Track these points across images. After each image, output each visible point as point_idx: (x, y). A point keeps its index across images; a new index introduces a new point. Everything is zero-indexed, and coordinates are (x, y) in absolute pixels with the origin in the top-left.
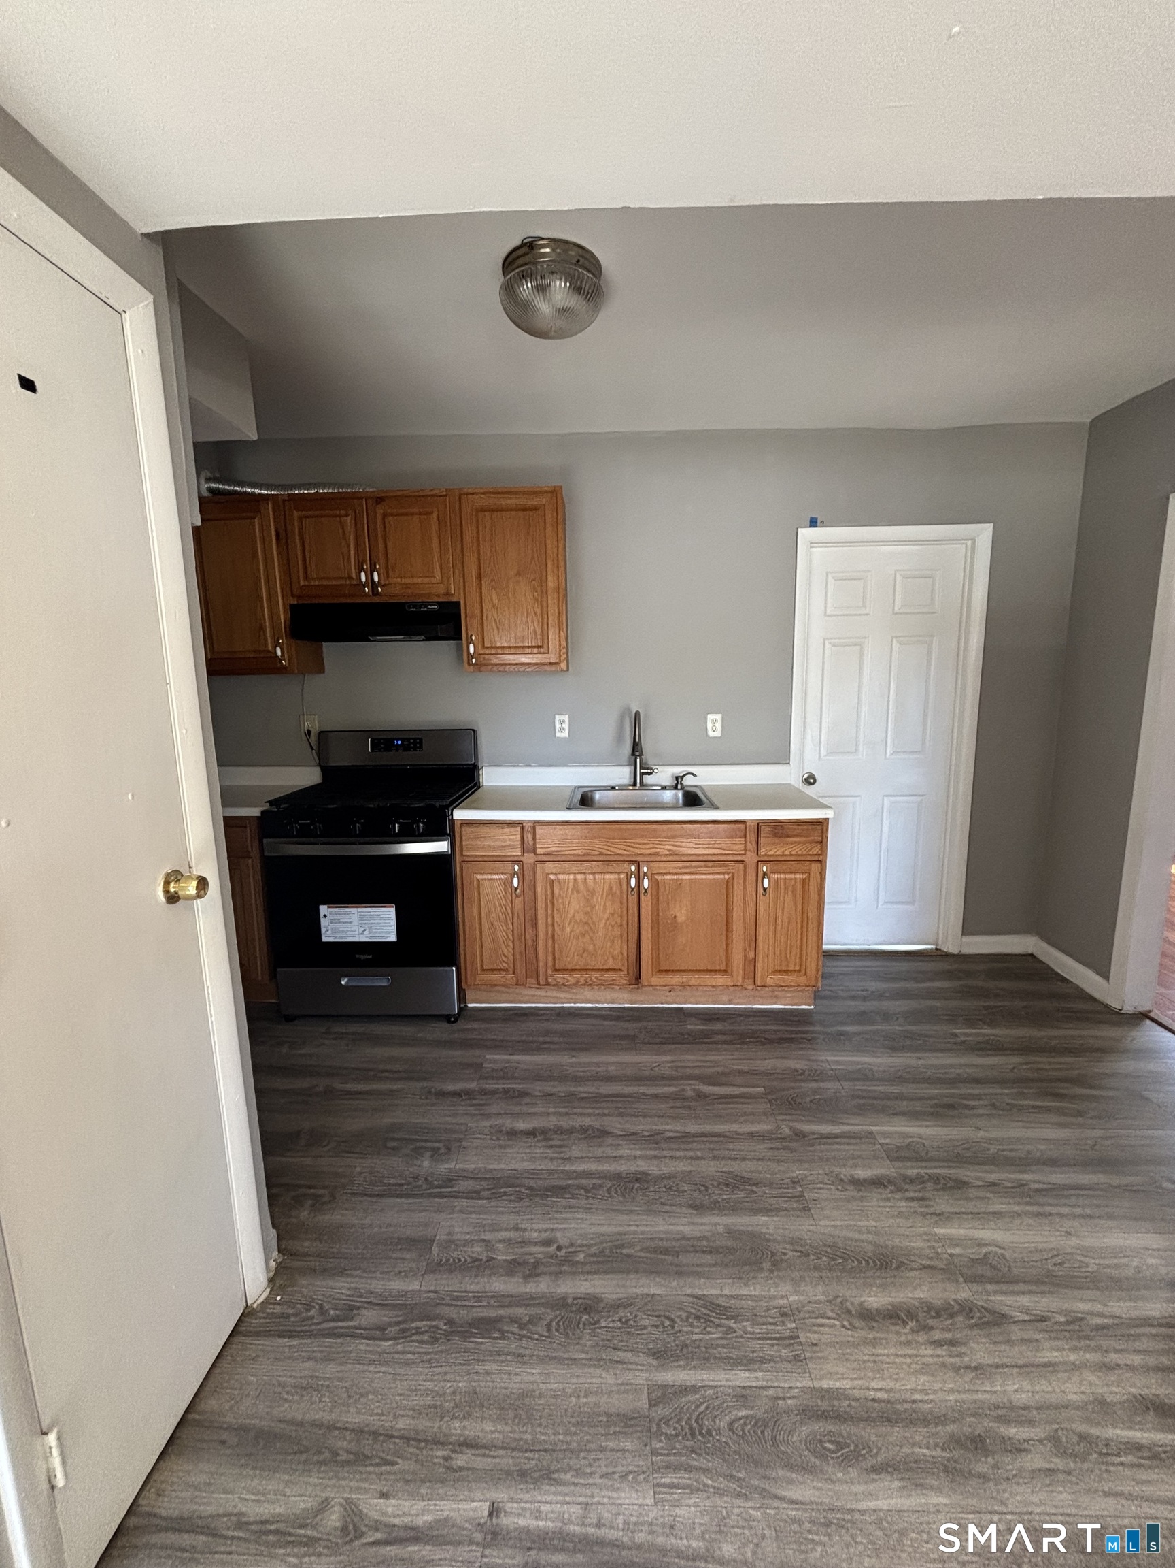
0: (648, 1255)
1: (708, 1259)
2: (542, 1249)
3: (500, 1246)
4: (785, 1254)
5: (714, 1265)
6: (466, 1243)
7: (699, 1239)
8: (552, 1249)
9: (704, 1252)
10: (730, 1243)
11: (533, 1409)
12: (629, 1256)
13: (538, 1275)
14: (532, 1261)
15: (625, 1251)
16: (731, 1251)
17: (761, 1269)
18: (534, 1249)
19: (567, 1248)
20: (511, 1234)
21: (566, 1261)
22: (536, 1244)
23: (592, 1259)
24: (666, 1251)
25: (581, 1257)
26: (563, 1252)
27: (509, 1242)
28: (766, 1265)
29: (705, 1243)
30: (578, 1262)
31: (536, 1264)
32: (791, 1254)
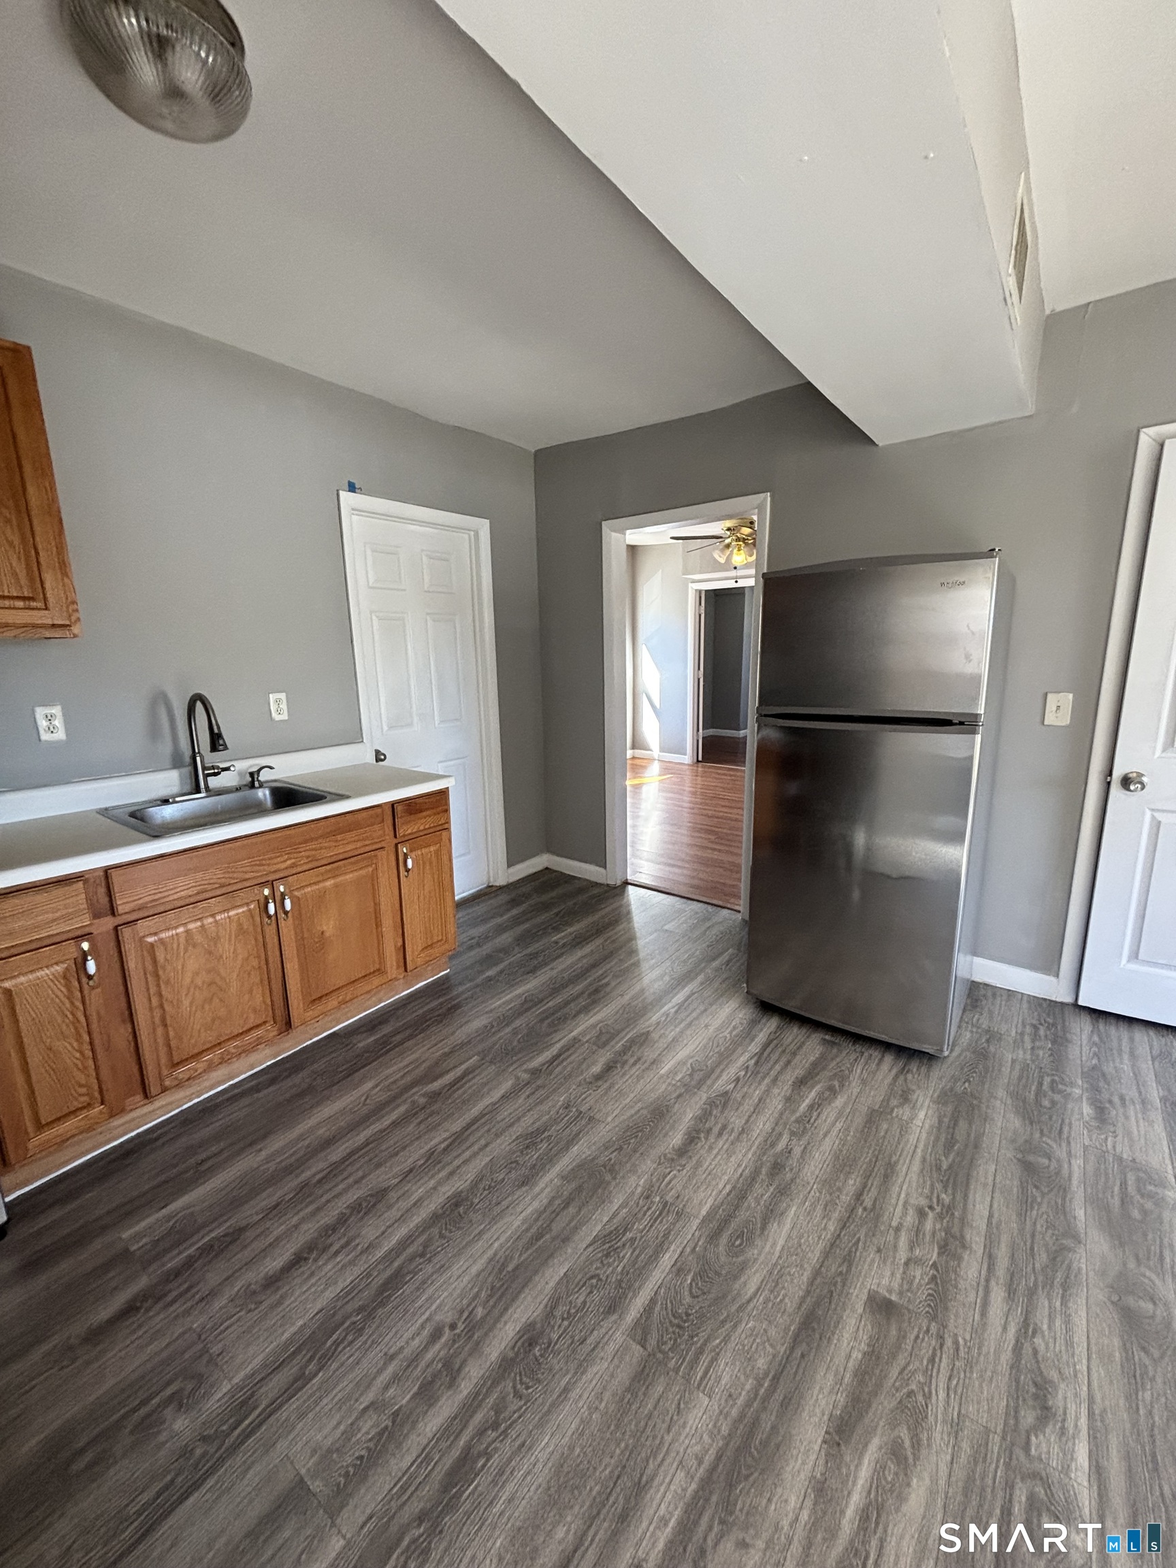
0: (529, 1252)
1: (572, 1210)
2: (437, 1346)
3: (391, 1392)
4: (610, 1159)
5: (580, 1210)
6: (348, 1435)
7: (550, 1203)
8: (447, 1333)
9: (564, 1208)
10: (573, 1185)
11: (578, 1465)
12: (516, 1268)
13: (459, 1370)
14: (440, 1365)
15: (510, 1268)
16: (579, 1189)
17: (609, 1183)
18: (429, 1355)
19: (459, 1319)
20: (390, 1369)
21: (471, 1327)
22: (426, 1349)
23: (491, 1303)
24: (539, 1236)
25: (480, 1312)
26: (461, 1326)
27: (396, 1379)
28: (608, 1177)
29: (557, 1202)
30: (484, 1318)
31: (447, 1364)
32: (613, 1156)
